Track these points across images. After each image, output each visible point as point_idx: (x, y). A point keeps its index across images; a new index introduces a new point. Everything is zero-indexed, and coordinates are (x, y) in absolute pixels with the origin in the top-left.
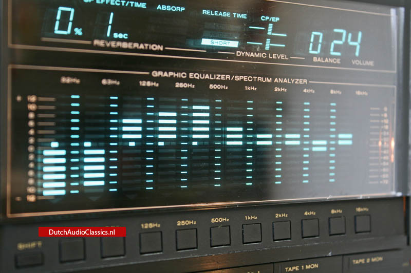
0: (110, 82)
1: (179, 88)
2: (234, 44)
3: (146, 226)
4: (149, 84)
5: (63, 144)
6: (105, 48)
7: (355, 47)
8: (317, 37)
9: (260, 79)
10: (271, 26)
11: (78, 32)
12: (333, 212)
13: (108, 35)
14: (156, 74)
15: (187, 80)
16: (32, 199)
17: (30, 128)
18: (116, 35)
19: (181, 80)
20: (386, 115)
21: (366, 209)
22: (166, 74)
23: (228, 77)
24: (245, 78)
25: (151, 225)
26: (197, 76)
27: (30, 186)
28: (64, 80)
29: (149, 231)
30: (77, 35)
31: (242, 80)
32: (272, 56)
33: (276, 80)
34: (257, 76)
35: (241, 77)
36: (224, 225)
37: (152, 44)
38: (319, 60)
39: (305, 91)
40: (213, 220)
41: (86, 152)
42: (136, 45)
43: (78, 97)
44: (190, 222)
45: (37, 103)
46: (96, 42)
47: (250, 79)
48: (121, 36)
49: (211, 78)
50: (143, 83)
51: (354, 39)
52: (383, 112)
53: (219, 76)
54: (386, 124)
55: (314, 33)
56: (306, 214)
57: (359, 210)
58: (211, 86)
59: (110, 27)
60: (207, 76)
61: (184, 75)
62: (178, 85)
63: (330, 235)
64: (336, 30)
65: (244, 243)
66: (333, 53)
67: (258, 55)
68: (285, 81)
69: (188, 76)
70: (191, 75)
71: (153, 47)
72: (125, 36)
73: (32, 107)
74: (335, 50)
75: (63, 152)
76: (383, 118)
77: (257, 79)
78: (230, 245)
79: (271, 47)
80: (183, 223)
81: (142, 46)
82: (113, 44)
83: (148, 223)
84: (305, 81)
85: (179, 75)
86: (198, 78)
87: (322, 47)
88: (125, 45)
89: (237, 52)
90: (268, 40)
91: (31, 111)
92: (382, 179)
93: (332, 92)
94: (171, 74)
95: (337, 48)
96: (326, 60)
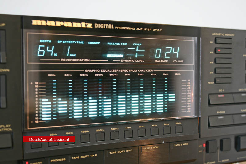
0: (68, 75)
1: (97, 76)
2: (121, 56)
3: (83, 132)
4: (84, 75)
5: (50, 100)
6: (66, 62)
7: (176, 54)
8: (158, 51)
9: (132, 70)
10: (137, 48)
11: (56, 55)
12: (165, 124)
13: (68, 55)
14: (87, 71)
15: (100, 73)
16: (37, 122)
17: (36, 95)
18: (71, 55)
19: (97, 73)
20: (189, 83)
21: (180, 123)
22: (91, 71)
23: (117, 70)
24: (125, 71)
25: (85, 132)
26: (104, 71)
27: (37, 117)
28: (49, 75)
29: (85, 134)
30: (55, 56)
31: (124, 71)
32: (137, 61)
33: (139, 71)
34: (130, 69)
35: (123, 70)
36: (116, 131)
37: (85, 59)
38: (158, 61)
39: (152, 74)
40: (112, 129)
41: (59, 103)
42: (78, 60)
43: (56, 81)
44: (102, 130)
45: (39, 85)
46: (62, 60)
47: (127, 71)
48: (73, 55)
49: (110, 71)
50: (81, 75)
51: (176, 50)
52: (188, 82)
53: (114, 70)
54: (189, 87)
55: (157, 49)
56: (153, 126)
57: (177, 123)
58: (110, 75)
59: (68, 52)
60: (108, 71)
61: (99, 71)
62: (96, 75)
63: (164, 134)
64: (167, 47)
65: (125, 138)
66: (166, 57)
67: (131, 61)
68: (143, 71)
69: (100, 71)
70: (102, 71)
71: (85, 60)
72: (74, 55)
73: (37, 86)
74: (167, 56)
75: (50, 103)
76: (188, 84)
77: (130, 71)
78: (119, 139)
79: (138, 56)
80: (99, 130)
81: (81, 60)
82: (69, 60)
83: (84, 131)
84: (152, 70)
85: (97, 71)
86: (105, 71)
87: (161, 55)
88: (74, 60)
89: (122, 60)
90: (137, 53)
91: (36, 88)
92: (188, 110)
93: (164, 74)
94: (93, 70)
95: (168, 55)
96: (161, 61)
